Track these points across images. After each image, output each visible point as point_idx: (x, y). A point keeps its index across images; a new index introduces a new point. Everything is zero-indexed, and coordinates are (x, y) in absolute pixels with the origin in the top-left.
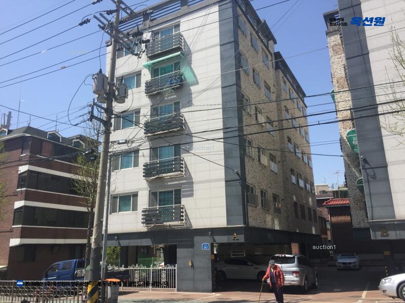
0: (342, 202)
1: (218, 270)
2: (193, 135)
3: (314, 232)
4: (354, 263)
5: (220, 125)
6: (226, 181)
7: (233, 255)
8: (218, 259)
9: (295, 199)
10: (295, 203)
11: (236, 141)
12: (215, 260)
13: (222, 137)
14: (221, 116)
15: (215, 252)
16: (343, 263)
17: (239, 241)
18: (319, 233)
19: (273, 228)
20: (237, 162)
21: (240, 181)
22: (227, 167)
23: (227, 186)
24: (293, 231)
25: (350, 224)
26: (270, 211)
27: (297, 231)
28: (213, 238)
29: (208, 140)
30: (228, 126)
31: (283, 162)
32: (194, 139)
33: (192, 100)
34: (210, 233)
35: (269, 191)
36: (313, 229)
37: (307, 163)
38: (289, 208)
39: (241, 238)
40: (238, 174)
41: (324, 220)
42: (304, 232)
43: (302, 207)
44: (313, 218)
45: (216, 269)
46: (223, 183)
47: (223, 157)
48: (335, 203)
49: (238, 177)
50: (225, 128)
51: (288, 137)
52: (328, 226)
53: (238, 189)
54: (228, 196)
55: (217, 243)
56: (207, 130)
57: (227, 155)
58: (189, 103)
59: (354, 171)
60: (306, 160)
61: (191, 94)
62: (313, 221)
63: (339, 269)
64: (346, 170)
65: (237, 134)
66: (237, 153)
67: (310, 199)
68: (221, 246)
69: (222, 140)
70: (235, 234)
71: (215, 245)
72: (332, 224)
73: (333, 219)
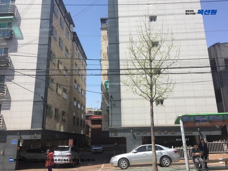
0: (98, 118)
1: (21, 156)
2: (15, 70)
3: (82, 133)
4: (100, 149)
5: (35, 67)
6: (34, 102)
7: (32, 147)
8: (22, 150)
9: (74, 115)
10: (74, 117)
11: (44, 78)
12: (20, 150)
13: (35, 75)
14: (36, 61)
15: (21, 145)
16: (95, 150)
17: (37, 139)
18: (85, 134)
19: (60, 131)
20: (43, 91)
21: (43, 102)
22: (36, 93)
23: (34, 105)
24: (71, 132)
25: (101, 129)
26: (59, 121)
27: (73, 133)
28: (20, 136)
30: (39, 69)
31: (70, 93)
32: (16, 73)
33: (17, 48)
34: (19, 133)
35: (60, 109)
36: (82, 131)
37: (83, 95)
38: (70, 119)
39: (39, 137)
40: (42, 98)
41: (88, 127)
42: (77, 133)
43: (78, 119)
44: (83, 125)
46: (32, 102)
47: (34, 86)
48: (95, 118)
49: (42, 100)
50: (37, 69)
51: (75, 80)
52: (90, 130)
53: (41, 107)
54: (34, 111)
55: (23, 140)
56: (25, 69)
57: (37, 85)
58: (15, 50)
59: (106, 101)
60: (83, 94)
61: (18, 45)
62: (83, 127)
63: (92, 153)
64: (102, 101)
65: (45, 74)
66: (43, 85)
67: (83, 115)
68: (25, 141)
69: (35, 76)
70: (35, 134)
71: (21, 141)
72: (92, 129)
73: (93, 126)
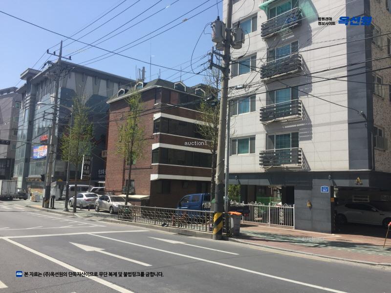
1: (338, 213)
5: (344, 62)
6: (349, 124)
7: (355, 200)
8: (338, 203)
11: (363, 78)
12: (335, 204)
13: (346, 75)
14: (345, 52)
15: (335, 196)
17: (362, 186)
20: (364, 102)
21: (366, 123)
22: (351, 109)
23: (349, 128)
28: (333, 181)
29: (329, 79)
30: (353, 63)
34: (330, 176)
39: (366, 183)
40: (364, 115)
45: (336, 212)
46: (346, 126)
47: (346, 97)
49: (364, 119)
50: (349, 65)
53: (363, 131)
54: (351, 139)
55: (336, 187)
56: (328, 69)
57: (352, 95)
65: (364, 70)
66: (363, 92)
68: (342, 189)
69: (346, 79)
70: (358, 178)
71: (335, 189)
